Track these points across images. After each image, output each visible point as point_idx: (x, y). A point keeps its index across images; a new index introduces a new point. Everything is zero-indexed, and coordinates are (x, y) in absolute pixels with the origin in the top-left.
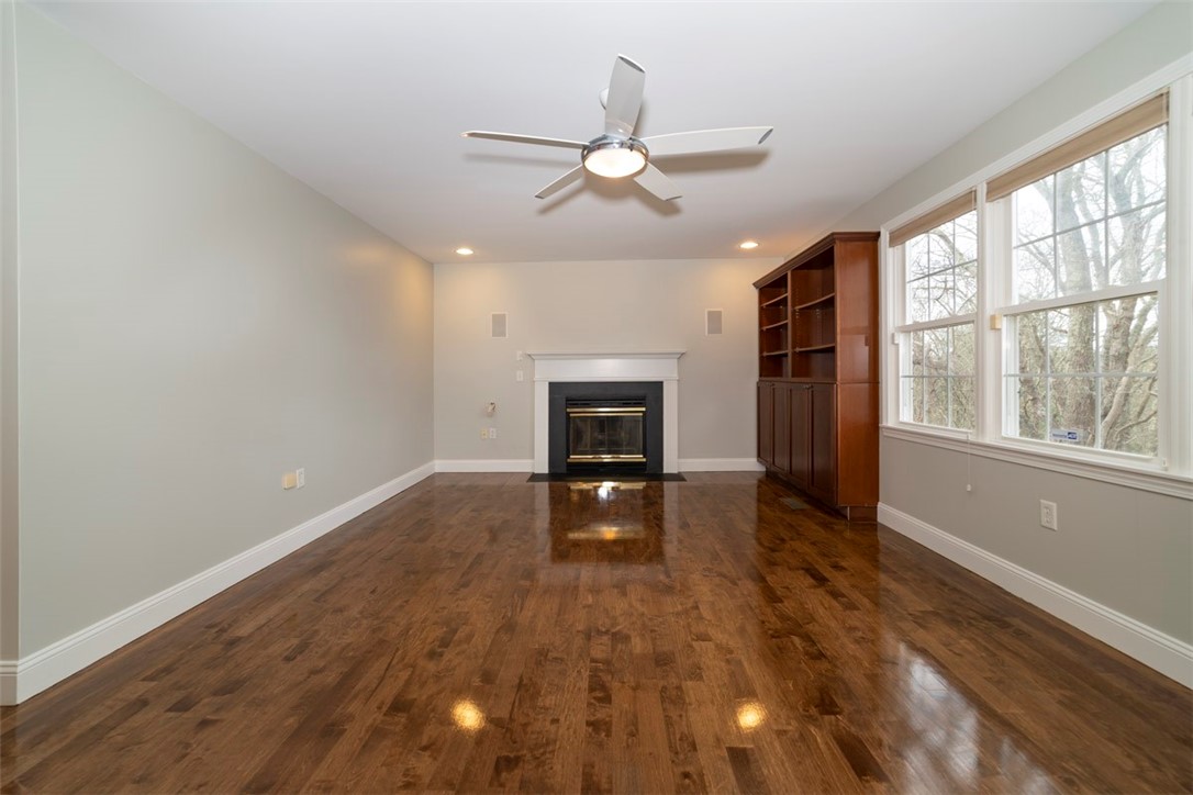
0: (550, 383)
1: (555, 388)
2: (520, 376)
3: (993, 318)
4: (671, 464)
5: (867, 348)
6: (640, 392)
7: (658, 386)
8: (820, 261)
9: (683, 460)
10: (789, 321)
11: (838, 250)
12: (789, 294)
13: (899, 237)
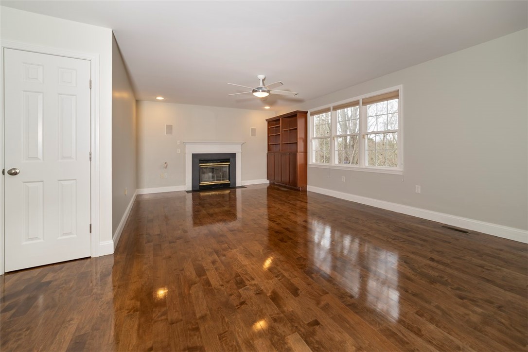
0: (193, 154)
1: (194, 156)
2: (179, 151)
3: (334, 137)
4: (239, 182)
5: (303, 143)
6: (228, 157)
7: (234, 155)
8: (292, 117)
9: (243, 181)
10: (281, 133)
11: (298, 115)
12: (281, 125)
13: (313, 114)
